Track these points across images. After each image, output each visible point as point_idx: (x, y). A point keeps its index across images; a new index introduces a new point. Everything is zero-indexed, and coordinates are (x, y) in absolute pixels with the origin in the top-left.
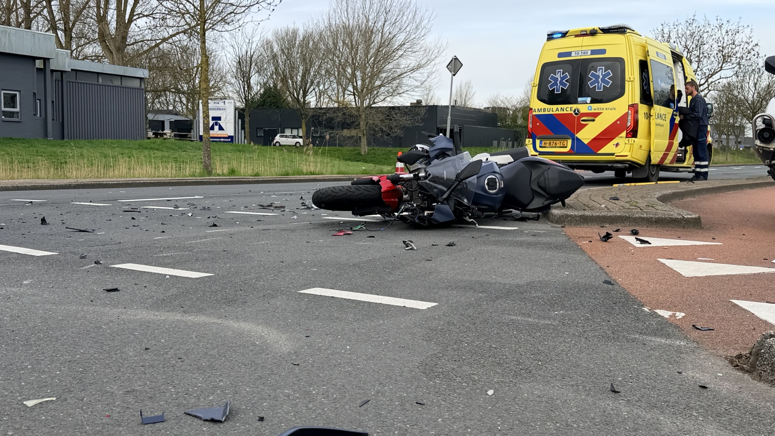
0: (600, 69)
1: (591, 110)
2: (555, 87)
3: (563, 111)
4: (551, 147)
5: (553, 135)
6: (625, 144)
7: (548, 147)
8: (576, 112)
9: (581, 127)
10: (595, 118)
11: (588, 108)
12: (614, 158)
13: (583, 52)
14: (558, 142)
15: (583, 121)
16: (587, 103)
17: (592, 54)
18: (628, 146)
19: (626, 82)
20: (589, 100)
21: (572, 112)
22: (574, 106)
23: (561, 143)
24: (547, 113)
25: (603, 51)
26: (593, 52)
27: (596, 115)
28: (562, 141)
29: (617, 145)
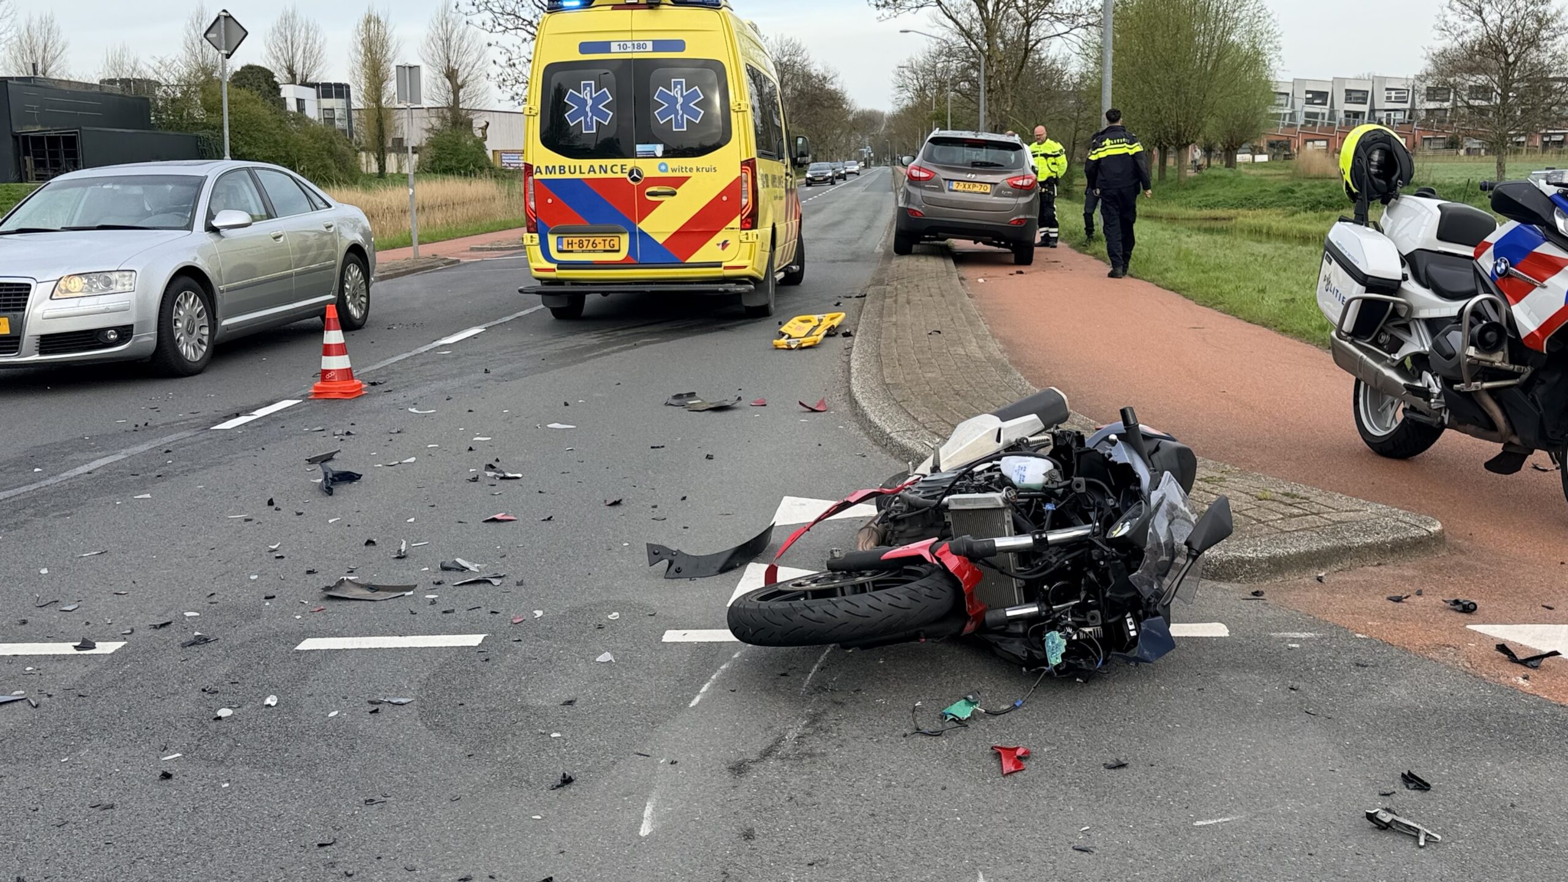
0: (676, 84)
1: (666, 170)
2: (582, 118)
3: (606, 172)
4: (583, 252)
5: (587, 225)
6: (741, 241)
7: (577, 252)
8: (635, 175)
9: (648, 208)
10: (677, 188)
11: (659, 167)
12: (721, 272)
13: (636, 43)
14: (598, 240)
15: (650, 194)
16: (656, 157)
17: (655, 50)
18: (746, 247)
19: (732, 112)
20: (659, 149)
21: (626, 176)
22: (630, 163)
23: (607, 243)
24: (567, 176)
25: (680, 45)
26: (658, 45)
27: (679, 182)
28: (609, 239)
29: (725, 244)
